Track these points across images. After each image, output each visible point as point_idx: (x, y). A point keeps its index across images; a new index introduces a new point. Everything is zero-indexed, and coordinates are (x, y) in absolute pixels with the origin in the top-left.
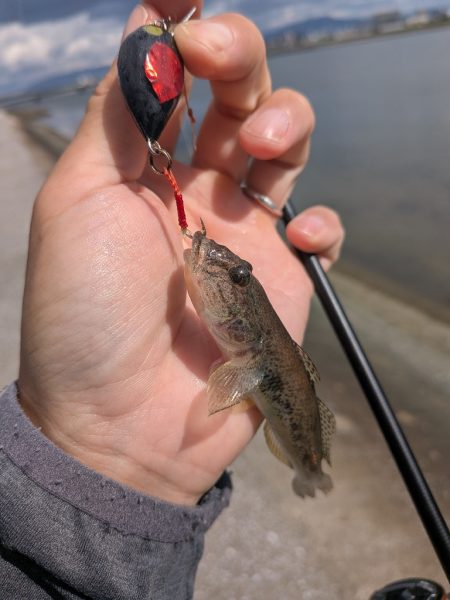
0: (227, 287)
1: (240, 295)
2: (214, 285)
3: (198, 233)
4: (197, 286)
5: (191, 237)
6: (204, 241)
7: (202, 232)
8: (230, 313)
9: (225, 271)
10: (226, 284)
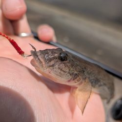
0: (62, 66)
1: (69, 64)
2: (57, 70)
3: (32, 52)
4: (50, 74)
5: (31, 55)
6: (38, 54)
7: (34, 50)
8: (71, 75)
9: (56, 60)
10: (61, 65)
